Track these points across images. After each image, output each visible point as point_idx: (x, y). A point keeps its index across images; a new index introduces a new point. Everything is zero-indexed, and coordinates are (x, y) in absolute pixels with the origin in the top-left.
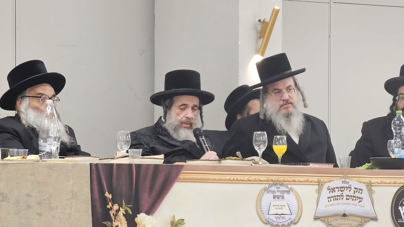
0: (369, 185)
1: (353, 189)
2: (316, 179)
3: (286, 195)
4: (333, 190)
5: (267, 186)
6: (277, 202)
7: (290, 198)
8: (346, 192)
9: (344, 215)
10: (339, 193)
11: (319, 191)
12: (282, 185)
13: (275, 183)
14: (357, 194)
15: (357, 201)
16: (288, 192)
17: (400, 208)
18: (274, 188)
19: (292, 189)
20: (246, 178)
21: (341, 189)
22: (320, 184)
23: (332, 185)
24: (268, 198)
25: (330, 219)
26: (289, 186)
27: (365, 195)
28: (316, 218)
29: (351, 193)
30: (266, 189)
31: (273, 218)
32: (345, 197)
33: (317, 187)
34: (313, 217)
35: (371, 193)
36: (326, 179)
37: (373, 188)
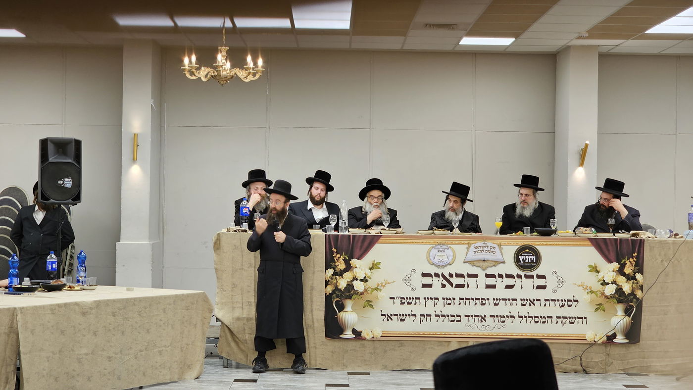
0: (500, 245)
1: (489, 247)
2: (466, 242)
3: (446, 250)
4: (477, 248)
5: (434, 245)
6: (440, 254)
7: (449, 252)
8: (485, 249)
9: (484, 260)
10: (481, 249)
11: (468, 249)
12: (444, 245)
13: (440, 244)
14: (492, 250)
15: (492, 254)
16: (448, 249)
17: (520, 257)
18: (439, 247)
19: (450, 247)
20: (421, 241)
21: (483, 247)
22: (469, 245)
23: (477, 245)
24: (434, 252)
25: (474, 263)
26: (449, 246)
27: (497, 250)
28: (465, 262)
29: (489, 249)
30: (433, 247)
31: (437, 262)
32: (485, 251)
33: (467, 246)
34: (463, 261)
35: (501, 249)
36: (473, 242)
37: (502, 247)
